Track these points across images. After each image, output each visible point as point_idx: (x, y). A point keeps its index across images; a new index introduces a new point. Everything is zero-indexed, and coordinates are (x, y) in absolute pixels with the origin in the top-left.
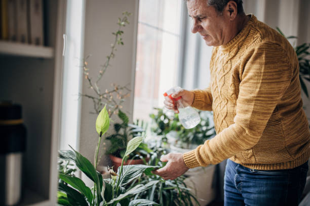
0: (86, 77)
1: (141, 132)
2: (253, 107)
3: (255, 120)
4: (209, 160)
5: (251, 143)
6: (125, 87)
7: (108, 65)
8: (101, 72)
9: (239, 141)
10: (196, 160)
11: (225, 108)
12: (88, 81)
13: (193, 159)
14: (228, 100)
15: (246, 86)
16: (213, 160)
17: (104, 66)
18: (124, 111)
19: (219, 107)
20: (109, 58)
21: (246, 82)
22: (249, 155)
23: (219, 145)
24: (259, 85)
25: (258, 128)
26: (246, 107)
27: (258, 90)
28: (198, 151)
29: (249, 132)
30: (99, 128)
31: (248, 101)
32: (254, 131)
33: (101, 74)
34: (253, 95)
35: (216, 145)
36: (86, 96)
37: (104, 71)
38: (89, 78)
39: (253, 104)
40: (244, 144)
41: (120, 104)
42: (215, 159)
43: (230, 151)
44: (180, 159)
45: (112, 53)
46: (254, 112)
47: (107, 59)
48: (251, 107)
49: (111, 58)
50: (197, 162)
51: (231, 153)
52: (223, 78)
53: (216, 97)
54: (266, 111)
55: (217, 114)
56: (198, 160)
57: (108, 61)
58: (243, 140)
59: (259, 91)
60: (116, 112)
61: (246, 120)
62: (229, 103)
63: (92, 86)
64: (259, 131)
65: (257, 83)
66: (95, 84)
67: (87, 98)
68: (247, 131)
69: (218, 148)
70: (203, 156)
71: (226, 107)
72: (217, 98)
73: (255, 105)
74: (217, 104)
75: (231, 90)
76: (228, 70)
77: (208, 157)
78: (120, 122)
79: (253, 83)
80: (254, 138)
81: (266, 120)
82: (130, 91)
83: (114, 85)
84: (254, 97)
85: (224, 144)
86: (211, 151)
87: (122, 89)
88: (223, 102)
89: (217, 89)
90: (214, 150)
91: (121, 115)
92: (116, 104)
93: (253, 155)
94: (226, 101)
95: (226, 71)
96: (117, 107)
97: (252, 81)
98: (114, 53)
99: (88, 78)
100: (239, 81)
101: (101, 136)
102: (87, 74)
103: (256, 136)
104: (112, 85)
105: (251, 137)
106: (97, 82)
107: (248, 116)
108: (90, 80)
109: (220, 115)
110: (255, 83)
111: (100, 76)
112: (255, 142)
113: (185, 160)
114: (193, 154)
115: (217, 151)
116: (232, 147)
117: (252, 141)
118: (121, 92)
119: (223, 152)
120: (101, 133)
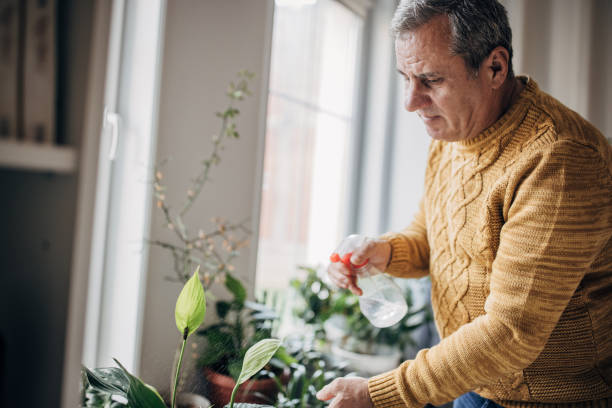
0: (159, 205)
1: (272, 320)
2: (531, 281)
3: (535, 310)
4: (428, 395)
5: (523, 361)
6: (241, 226)
7: (206, 178)
8: (190, 193)
9: (497, 356)
10: (397, 395)
11: (464, 277)
12: (163, 212)
13: (392, 394)
14: (470, 259)
15: (518, 235)
16: (437, 395)
17: (198, 181)
18: (237, 276)
19: (448, 273)
20: (208, 164)
21: (517, 224)
22: (517, 382)
23: (451, 364)
24: (548, 235)
25: (540, 330)
26: (515, 280)
27: (544, 245)
28: (403, 375)
29: (519, 337)
30: (182, 319)
31: (522, 268)
32: (532, 334)
33: (191, 199)
34: (533, 255)
35: (445, 363)
36: (158, 243)
37: (197, 192)
38: (166, 205)
39: (532, 274)
40: (507, 363)
41: (229, 261)
42: (441, 394)
43: (477, 377)
44: (361, 393)
45: (215, 155)
46: (533, 293)
47: (204, 167)
48: (529, 282)
49: (213, 166)
50: (400, 399)
51: (476, 381)
52: (463, 210)
53: (441, 249)
54: (559, 293)
56: (402, 396)
57: (206, 172)
58: (506, 355)
59: (548, 248)
60: (220, 279)
61: (515, 310)
62: (473, 265)
63: (170, 222)
64: (542, 335)
65: (544, 230)
66: (179, 220)
67: (160, 248)
68: (516, 335)
69: (449, 369)
70: (414, 386)
71: (465, 273)
72: (444, 251)
73: (535, 277)
74: (445, 265)
75: (481, 240)
76: (475, 193)
77: (425, 390)
78: (229, 297)
79: (534, 228)
80: (530, 351)
81: (559, 311)
82: (250, 232)
83: (218, 221)
84: (536, 259)
85: (464, 362)
86: (433, 376)
87: (233, 228)
88: (458, 263)
89: (443, 233)
90: (439, 374)
91: (232, 284)
92: (220, 260)
93: (525, 382)
94: (466, 261)
95: (469, 197)
96: (222, 269)
97: (532, 224)
98: (220, 153)
99: (163, 206)
100: (502, 220)
101: (185, 337)
102: (162, 197)
103: (535, 345)
104: (213, 220)
105: (525, 349)
106: (182, 215)
107: (520, 300)
108: (166, 211)
109: (451, 290)
110: (538, 229)
111: (187, 202)
113: (372, 395)
114: (390, 382)
115: (446, 377)
116: (481, 368)
117: (525, 357)
118: (231, 235)
119: (460, 379)
120: (187, 330)
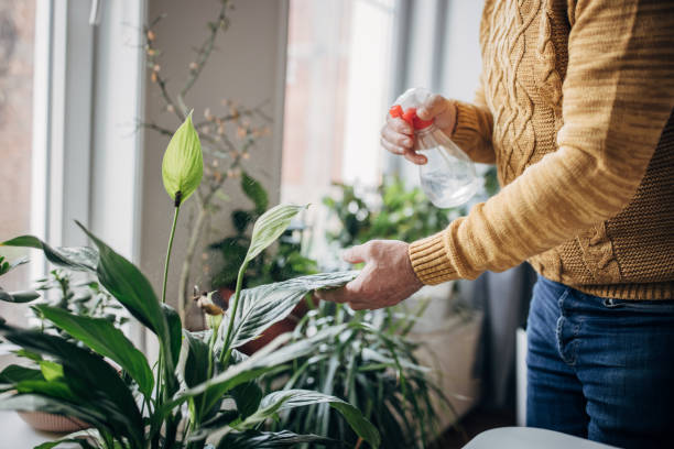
0: (154, 78)
1: (301, 231)
2: (614, 89)
3: (625, 129)
4: (486, 258)
5: (613, 201)
6: (257, 110)
7: (212, 48)
8: (193, 65)
9: (576, 197)
10: (446, 261)
12: (158, 86)
13: (439, 260)
14: (533, 105)
15: (590, 35)
16: (497, 257)
17: (202, 51)
18: (256, 176)
19: (511, 133)
20: (215, 30)
21: (587, 21)
22: (604, 260)
23: (514, 212)
24: (630, 23)
25: (632, 154)
26: (591, 93)
27: (626, 37)
28: (454, 235)
29: (606, 164)
30: (171, 180)
31: (599, 74)
32: (622, 160)
33: (193, 72)
34: (613, 54)
35: (508, 213)
36: (154, 127)
37: (202, 64)
38: (163, 79)
39: (614, 80)
40: (590, 206)
41: (245, 150)
42: (504, 256)
43: (550, 229)
45: (222, 17)
46: (619, 105)
47: (209, 33)
48: (610, 90)
49: (220, 30)
50: (450, 267)
51: (550, 236)
52: (522, 37)
53: (500, 107)
54: (655, 101)
55: (508, 151)
56: (453, 262)
57: (213, 38)
58: (587, 192)
59: (632, 39)
60: (234, 175)
61: (596, 130)
63: (170, 102)
64: (636, 162)
65: (624, 17)
66: (180, 99)
67: (158, 133)
68: (601, 164)
69: (512, 220)
70: (468, 248)
71: (529, 127)
72: (503, 109)
73: (619, 83)
74: (506, 125)
77: (482, 251)
78: (248, 205)
80: (621, 185)
81: (657, 127)
82: (270, 120)
83: (229, 103)
84: (618, 58)
85: (532, 208)
86: (491, 231)
87: (248, 113)
88: (521, 112)
89: (501, 86)
90: (499, 229)
91: (250, 187)
92: (231, 148)
93: (614, 258)
94: (529, 109)
95: (527, 19)
96: (236, 164)
97: (607, 13)
98: (227, 14)
99: (158, 79)
100: (567, 27)
101: (177, 204)
102: (157, 68)
103: (627, 177)
104: (224, 102)
105: (613, 181)
106: (184, 94)
107: (602, 118)
108: (162, 85)
109: (517, 153)
110: (615, 18)
111: (190, 78)
112: (624, 200)
113: (413, 263)
114: (438, 246)
115: (509, 231)
116: (556, 215)
117: (615, 195)
118: (246, 121)
119: (527, 231)
120: (179, 196)
